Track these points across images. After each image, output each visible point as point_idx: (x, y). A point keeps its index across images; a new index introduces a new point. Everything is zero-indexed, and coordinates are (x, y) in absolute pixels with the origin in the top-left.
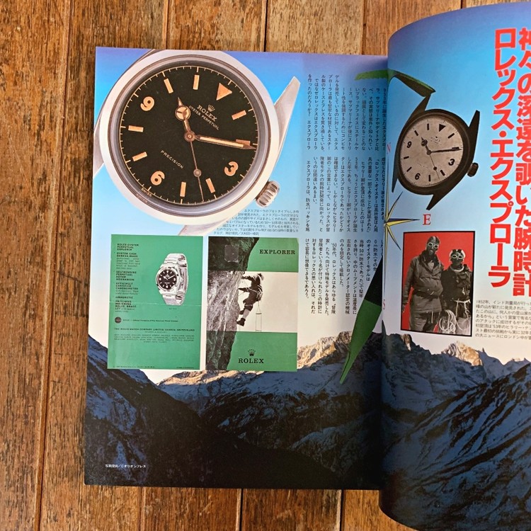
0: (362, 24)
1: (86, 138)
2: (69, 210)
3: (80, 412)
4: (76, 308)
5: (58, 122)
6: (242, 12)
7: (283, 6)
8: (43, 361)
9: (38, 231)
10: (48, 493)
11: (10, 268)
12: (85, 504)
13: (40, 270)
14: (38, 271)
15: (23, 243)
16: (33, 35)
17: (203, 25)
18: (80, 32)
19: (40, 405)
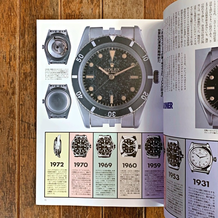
0: (144, 7)
1: (29, 63)
2: (23, 94)
3: (33, 178)
4: (29, 135)
5: (17, 57)
6: (92, 5)
7: (109, 1)
8: (16, 158)
9: (12, 104)
10: (22, 213)
11: (1, 120)
12: (37, 217)
13: (13, 120)
14: (12, 120)
15: (6, 109)
16: (5, 21)
17: (75, 12)
18: (24, 18)
19: (16, 176)
